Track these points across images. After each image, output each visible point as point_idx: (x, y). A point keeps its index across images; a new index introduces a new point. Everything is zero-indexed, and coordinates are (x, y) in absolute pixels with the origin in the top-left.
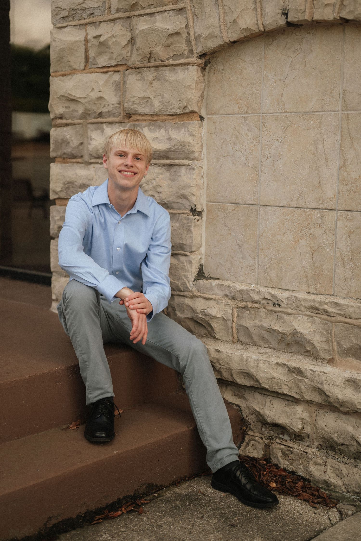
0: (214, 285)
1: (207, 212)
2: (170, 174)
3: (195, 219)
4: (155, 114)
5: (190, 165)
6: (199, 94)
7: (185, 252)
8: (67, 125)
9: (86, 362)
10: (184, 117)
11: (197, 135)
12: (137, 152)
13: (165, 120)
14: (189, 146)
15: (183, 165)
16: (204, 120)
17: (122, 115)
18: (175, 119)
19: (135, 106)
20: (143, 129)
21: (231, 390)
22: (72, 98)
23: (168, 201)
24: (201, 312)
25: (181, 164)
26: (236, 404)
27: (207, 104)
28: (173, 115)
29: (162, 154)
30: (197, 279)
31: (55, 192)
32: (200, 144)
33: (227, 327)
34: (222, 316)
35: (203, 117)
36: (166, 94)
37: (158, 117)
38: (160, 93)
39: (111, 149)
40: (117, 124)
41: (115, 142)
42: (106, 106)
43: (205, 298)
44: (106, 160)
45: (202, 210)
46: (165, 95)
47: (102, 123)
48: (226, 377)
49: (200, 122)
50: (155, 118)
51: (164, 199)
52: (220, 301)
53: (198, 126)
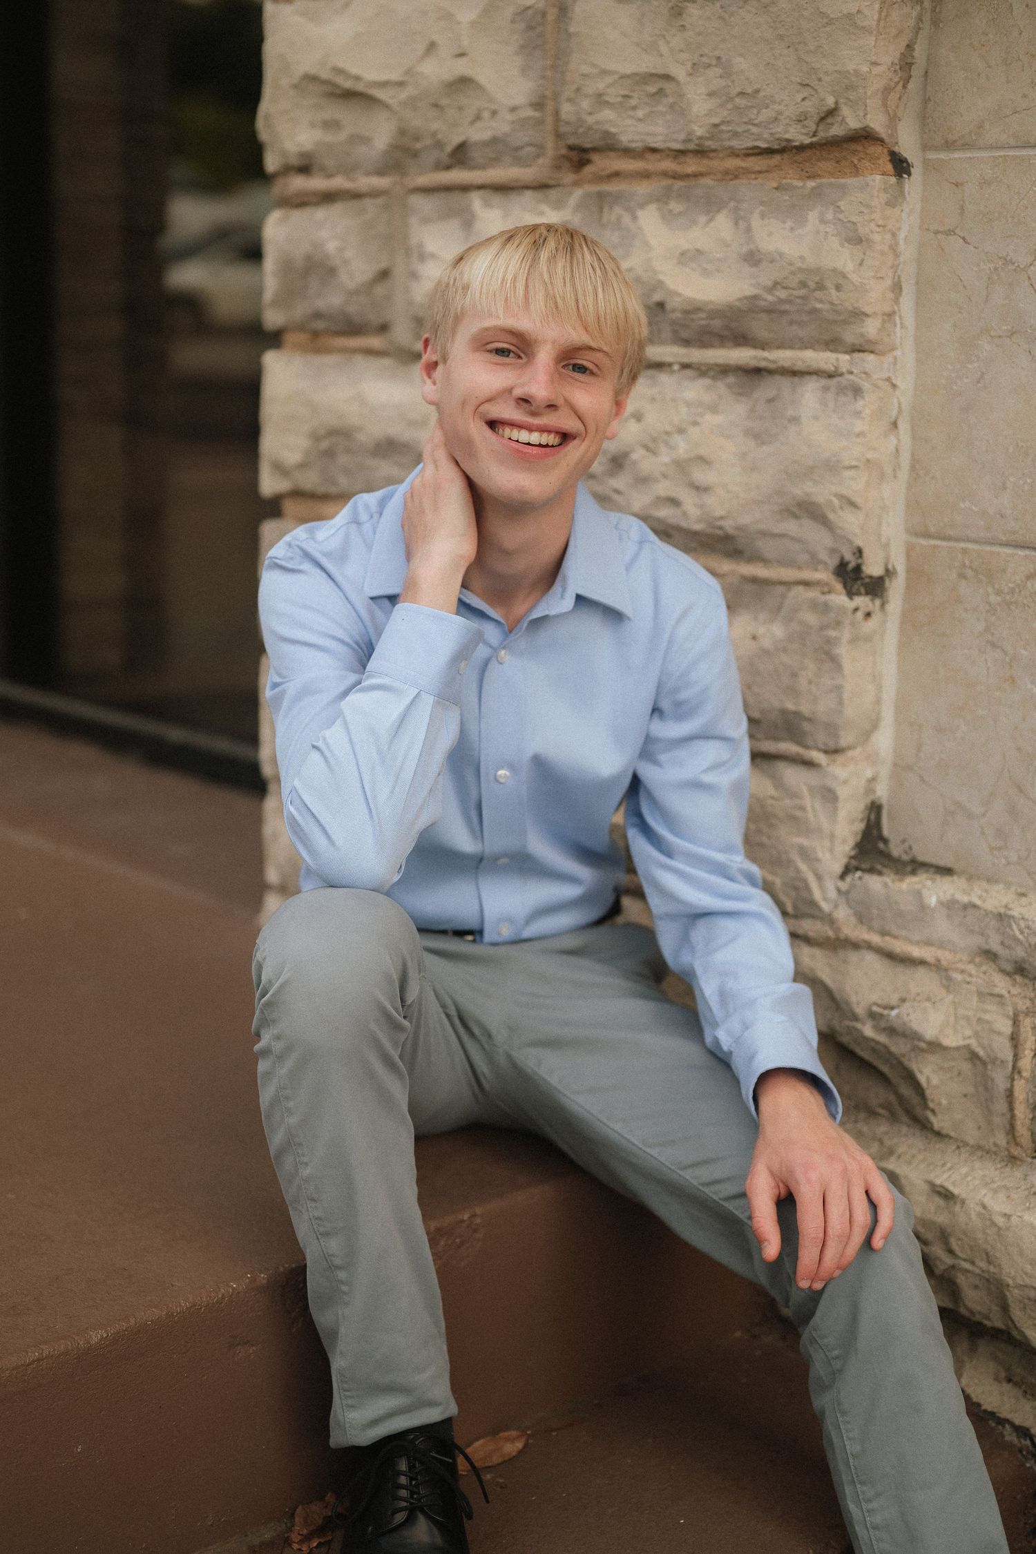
0: (933, 901)
1: (908, 580)
2: (752, 410)
3: (856, 610)
4: (691, 146)
5: (841, 375)
6: (889, 55)
7: (807, 747)
8: (328, 197)
9: (338, 1268)
10: (819, 160)
11: (877, 238)
12: (578, 336)
13: (735, 175)
14: (838, 288)
15: (810, 373)
16: (909, 174)
17: (550, 152)
18: (778, 167)
19: (608, 114)
20: (640, 213)
21: (995, 1358)
22: (348, 84)
23: (739, 528)
24: (872, 1015)
25: (799, 366)
26: (1017, 1422)
27: (926, 101)
28: (769, 152)
29: (717, 323)
30: (857, 869)
31: (280, 469)
32: (888, 282)
33: (986, 1089)
34: (967, 1042)
35: (906, 161)
36: (741, 55)
37: (705, 161)
38: (717, 53)
39: (458, 319)
40: (529, 194)
41: (476, 285)
42: (486, 115)
43: (890, 956)
44: (436, 364)
45: (887, 570)
46: (740, 63)
47: (465, 188)
48: (977, 1308)
49: (893, 180)
50: (691, 166)
51: (722, 518)
52: (958, 977)
53: (884, 197)
